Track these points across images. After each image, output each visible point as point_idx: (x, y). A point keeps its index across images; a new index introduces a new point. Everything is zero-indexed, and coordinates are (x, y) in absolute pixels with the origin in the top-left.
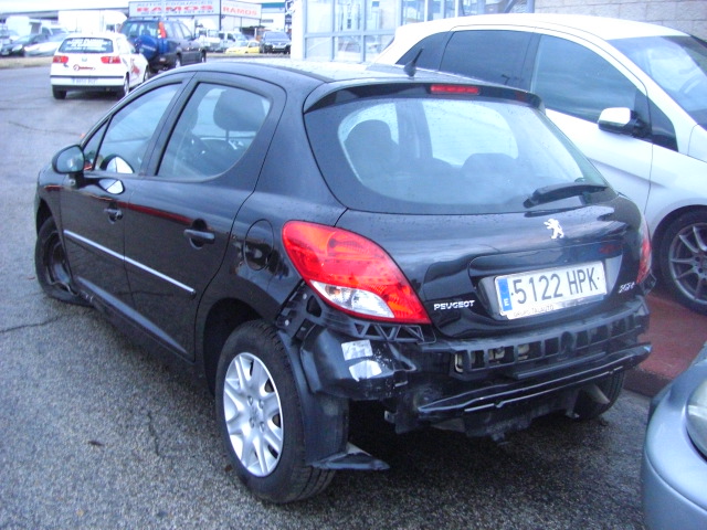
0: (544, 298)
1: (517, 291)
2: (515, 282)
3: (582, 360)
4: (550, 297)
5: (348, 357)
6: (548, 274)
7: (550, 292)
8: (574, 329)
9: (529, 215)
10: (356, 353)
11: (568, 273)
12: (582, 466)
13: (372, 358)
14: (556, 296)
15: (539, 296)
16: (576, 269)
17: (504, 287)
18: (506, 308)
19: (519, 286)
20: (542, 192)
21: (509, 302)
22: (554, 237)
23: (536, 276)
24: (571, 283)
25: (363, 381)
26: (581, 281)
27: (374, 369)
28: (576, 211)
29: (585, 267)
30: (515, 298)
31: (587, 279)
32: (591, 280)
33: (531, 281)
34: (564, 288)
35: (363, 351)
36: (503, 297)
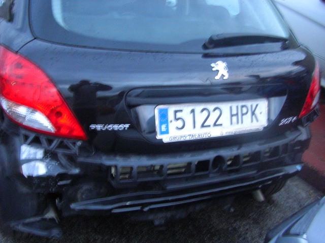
0: (203, 126)
1: (177, 119)
2: (176, 112)
3: (234, 176)
4: (209, 126)
5: (24, 156)
6: (211, 107)
7: (211, 121)
8: (227, 153)
9: (206, 56)
10: (29, 154)
11: (231, 107)
12: (240, 236)
13: (41, 160)
14: (215, 125)
15: (199, 124)
16: (240, 104)
17: (164, 116)
18: (162, 133)
19: (179, 115)
20: (215, 38)
21: (167, 127)
22: (217, 77)
23: (198, 108)
24: (232, 116)
25: (30, 178)
26: (243, 115)
27: (41, 169)
28: (249, 57)
29: (249, 103)
30: (173, 125)
31: (250, 113)
32: (253, 113)
33: (193, 111)
34: (225, 119)
35: (35, 154)
36: (161, 124)
